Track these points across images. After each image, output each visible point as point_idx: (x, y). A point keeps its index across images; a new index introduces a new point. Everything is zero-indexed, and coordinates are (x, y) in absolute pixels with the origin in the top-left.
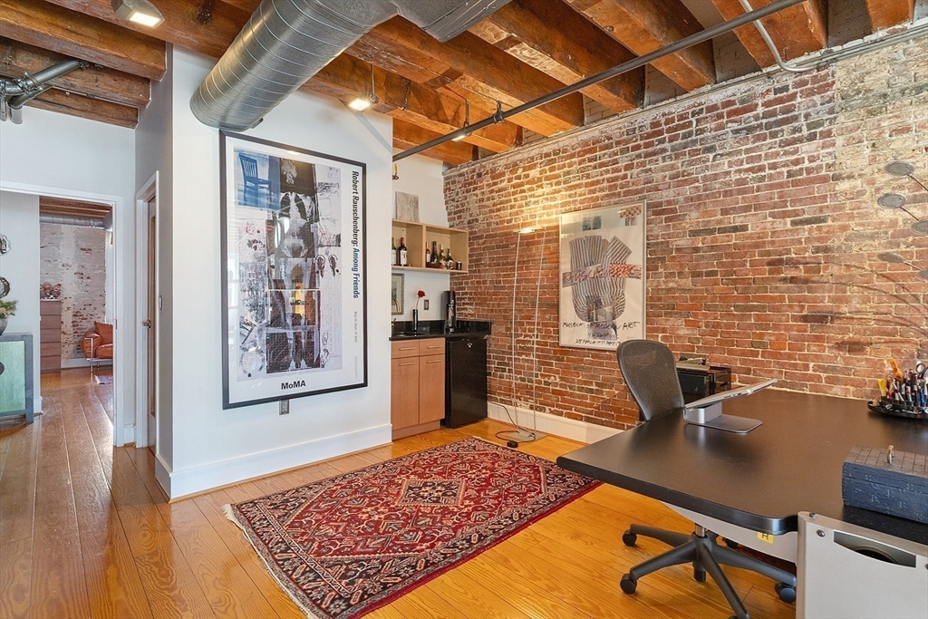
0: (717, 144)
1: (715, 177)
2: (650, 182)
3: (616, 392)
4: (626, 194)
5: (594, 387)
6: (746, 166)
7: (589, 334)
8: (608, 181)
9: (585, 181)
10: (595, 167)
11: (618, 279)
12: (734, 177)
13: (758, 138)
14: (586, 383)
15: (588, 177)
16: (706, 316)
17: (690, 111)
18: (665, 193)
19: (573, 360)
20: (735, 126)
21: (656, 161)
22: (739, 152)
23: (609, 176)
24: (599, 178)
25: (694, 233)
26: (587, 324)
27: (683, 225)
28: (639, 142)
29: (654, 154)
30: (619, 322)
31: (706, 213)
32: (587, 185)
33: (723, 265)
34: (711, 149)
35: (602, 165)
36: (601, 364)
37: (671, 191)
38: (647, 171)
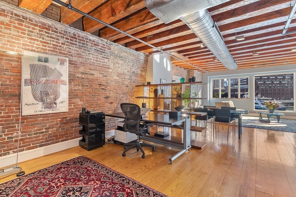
0: (90, 50)
1: (88, 59)
2: (70, 53)
3: (55, 129)
4: (60, 53)
5: (44, 130)
6: (95, 59)
7: (42, 108)
8: (53, 45)
9: (41, 39)
10: (48, 37)
11: (57, 85)
12: (93, 61)
13: (99, 54)
14: (39, 130)
15: (43, 38)
16: (86, 98)
17: (85, 37)
18: (74, 58)
19: (31, 121)
20: (95, 48)
21: (73, 47)
22: (94, 55)
23: (53, 43)
24: (49, 42)
25: (82, 73)
26: (41, 103)
27: (79, 70)
28: (68, 37)
29: (73, 44)
30: (58, 101)
31: (85, 68)
32: (41, 42)
33: (90, 84)
34: (89, 51)
35: (51, 37)
36: (48, 120)
37: (76, 58)
38: (69, 48)
